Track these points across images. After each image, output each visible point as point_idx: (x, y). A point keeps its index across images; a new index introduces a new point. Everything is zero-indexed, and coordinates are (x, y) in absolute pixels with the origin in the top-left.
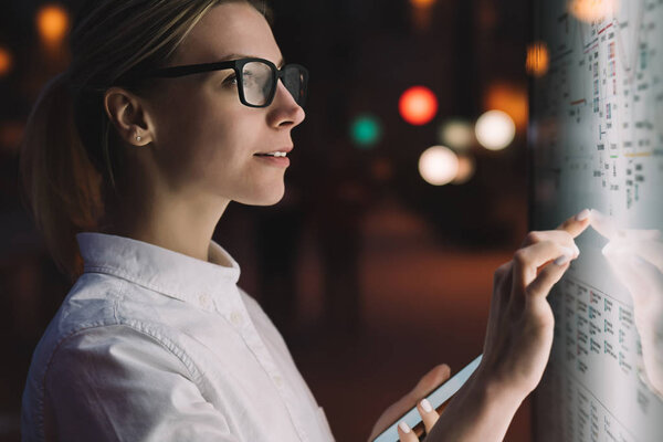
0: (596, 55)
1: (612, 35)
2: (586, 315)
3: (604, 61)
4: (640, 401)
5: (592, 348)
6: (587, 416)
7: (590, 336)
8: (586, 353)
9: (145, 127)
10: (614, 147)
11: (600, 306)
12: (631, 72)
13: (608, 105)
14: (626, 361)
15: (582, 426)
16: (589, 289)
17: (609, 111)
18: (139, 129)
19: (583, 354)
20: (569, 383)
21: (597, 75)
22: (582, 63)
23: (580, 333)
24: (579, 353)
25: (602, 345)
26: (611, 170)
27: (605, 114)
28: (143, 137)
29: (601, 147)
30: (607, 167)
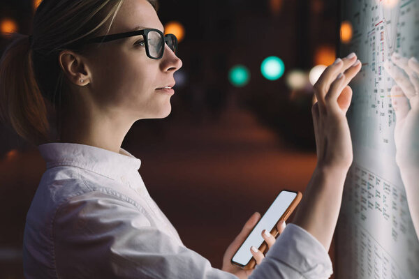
0: (374, 38)
1: (382, 28)
2: (366, 188)
3: (378, 42)
4: (393, 235)
5: (369, 207)
6: (365, 245)
7: (368, 199)
8: (366, 209)
9: (86, 74)
10: (382, 91)
11: (373, 182)
12: (392, 49)
13: (380, 67)
14: (386, 212)
15: (362, 251)
16: (368, 172)
17: (380, 70)
18: (82, 75)
19: (364, 210)
20: (356, 227)
21: (374, 50)
22: (367, 42)
23: (362, 198)
24: (362, 210)
25: (374, 204)
26: (381, 104)
27: (378, 72)
28: (84, 80)
29: (376, 91)
30: (378, 102)
